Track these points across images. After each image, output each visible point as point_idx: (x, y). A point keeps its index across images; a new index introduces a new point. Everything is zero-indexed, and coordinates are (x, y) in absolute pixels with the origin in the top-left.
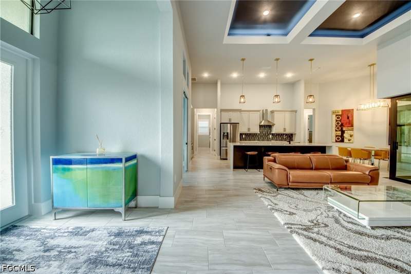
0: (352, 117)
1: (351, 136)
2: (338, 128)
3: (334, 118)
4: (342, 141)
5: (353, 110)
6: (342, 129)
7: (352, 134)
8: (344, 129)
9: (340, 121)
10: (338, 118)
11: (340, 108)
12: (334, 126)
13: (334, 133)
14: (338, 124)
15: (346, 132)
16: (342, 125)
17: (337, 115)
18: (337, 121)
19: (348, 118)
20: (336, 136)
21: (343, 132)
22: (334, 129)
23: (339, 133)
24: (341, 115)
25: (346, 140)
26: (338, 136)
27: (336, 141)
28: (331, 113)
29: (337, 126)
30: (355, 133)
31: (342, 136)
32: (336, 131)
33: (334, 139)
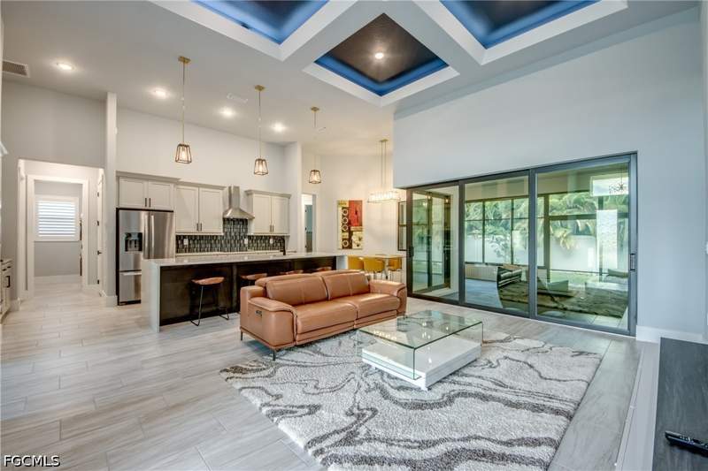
0: (361, 212)
1: (360, 239)
2: (345, 228)
3: (341, 212)
4: (350, 247)
5: (361, 201)
6: (349, 228)
7: (361, 236)
8: (352, 228)
9: (348, 217)
10: (345, 212)
11: (347, 197)
12: (341, 224)
13: (340, 235)
14: (345, 220)
15: (354, 233)
16: (349, 223)
17: (343, 208)
18: (343, 216)
19: (356, 213)
20: (343, 240)
21: (351, 233)
22: (340, 228)
23: (347, 235)
24: (348, 208)
25: (354, 246)
26: (345, 239)
27: (343, 248)
28: (335, 204)
29: (343, 224)
30: (364, 234)
31: (350, 239)
32: (343, 231)
33: (340, 243)
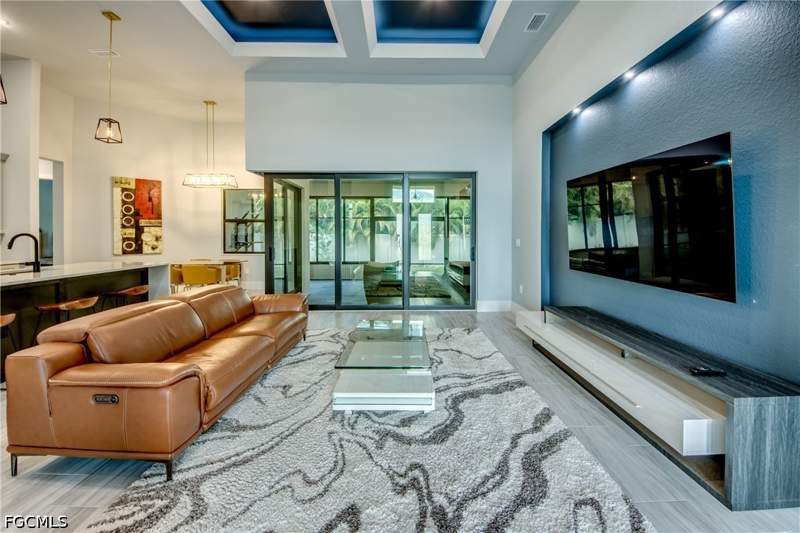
0: (159, 198)
1: (157, 239)
2: (128, 221)
3: (118, 195)
4: (139, 250)
5: (159, 182)
6: (137, 222)
7: (159, 234)
8: (142, 223)
9: (133, 203)
10: (127, 196)
11: (132, 173)
12: (118, 214)
13: (119, 233)
14: (128, 210)
15: (146, 229)
16: (137, 214)
17: (124, 190)
18: (124, 203)
19: (150, 199)
20: (124, 240)
21: (139, 230)
22: (118, 221)
23: (131, 232)
24: (134, 191)
25: (147, 249)
26: (128, 239)
27: (125, 252)
28: (109, 182)
29: (125, 215)
30: (164, 231)
31: (138, 239)
32: (123, 226)
33: (119, 246)
